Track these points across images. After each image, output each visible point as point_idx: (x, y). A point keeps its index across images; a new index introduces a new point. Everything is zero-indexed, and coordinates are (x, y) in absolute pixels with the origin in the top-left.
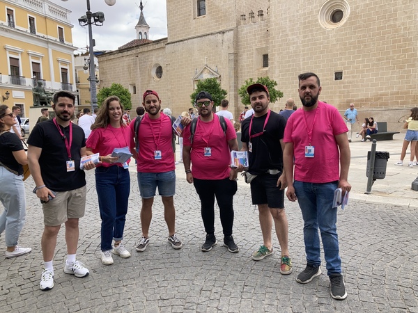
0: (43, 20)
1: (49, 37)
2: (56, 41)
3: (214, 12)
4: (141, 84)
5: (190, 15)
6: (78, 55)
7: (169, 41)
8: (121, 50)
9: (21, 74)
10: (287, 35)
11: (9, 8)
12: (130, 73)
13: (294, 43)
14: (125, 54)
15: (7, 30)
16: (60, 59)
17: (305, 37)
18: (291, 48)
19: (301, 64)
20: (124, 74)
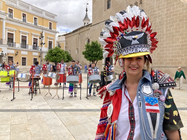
0: (42, 19)
1: (44, 27)
2: (47, 28)
3: (115, 5)
4: (81, 49)
5: (102, 9)
6: (61, 36)
7: (92, 25)
8: (74, 32)
9: (27, 44)
10: (155, 11)
11: (24, 13)
12: (76, 43)
13: (160, 16)
14: (75, 33)
15: (21, 23)
16: (49, 37)
17: (167, 11)
18: (157, 20)
19: (165, 31)
20: (74, 44)
